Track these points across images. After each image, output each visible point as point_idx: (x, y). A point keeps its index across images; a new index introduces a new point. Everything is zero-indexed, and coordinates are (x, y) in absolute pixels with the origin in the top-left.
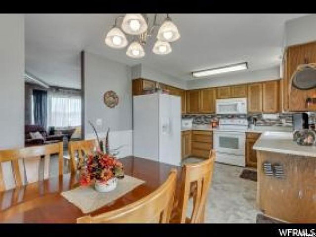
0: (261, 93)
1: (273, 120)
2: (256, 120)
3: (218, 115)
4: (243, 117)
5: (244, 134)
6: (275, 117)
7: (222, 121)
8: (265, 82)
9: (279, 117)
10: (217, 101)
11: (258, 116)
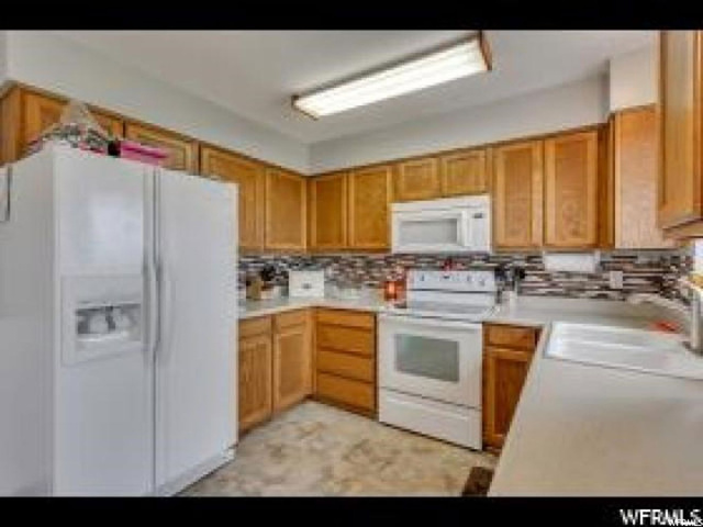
0: (537, 177)
1: (578, 274)
2: (521, 273)
3: (402, 256)
4: (481, 263)
5: (480, 326)
6: (586, 264)
7: (415, 279)
8: (551, 136)
9: (602, 263)
10: (395, 207)
11: (529, 259)
